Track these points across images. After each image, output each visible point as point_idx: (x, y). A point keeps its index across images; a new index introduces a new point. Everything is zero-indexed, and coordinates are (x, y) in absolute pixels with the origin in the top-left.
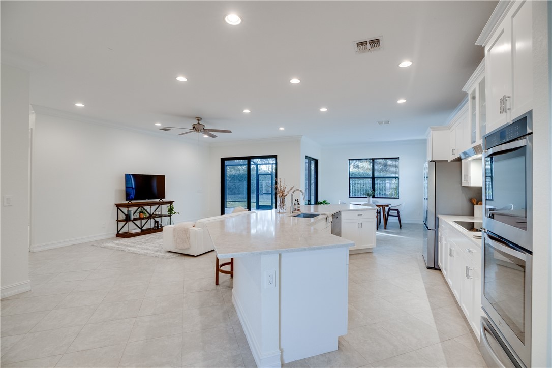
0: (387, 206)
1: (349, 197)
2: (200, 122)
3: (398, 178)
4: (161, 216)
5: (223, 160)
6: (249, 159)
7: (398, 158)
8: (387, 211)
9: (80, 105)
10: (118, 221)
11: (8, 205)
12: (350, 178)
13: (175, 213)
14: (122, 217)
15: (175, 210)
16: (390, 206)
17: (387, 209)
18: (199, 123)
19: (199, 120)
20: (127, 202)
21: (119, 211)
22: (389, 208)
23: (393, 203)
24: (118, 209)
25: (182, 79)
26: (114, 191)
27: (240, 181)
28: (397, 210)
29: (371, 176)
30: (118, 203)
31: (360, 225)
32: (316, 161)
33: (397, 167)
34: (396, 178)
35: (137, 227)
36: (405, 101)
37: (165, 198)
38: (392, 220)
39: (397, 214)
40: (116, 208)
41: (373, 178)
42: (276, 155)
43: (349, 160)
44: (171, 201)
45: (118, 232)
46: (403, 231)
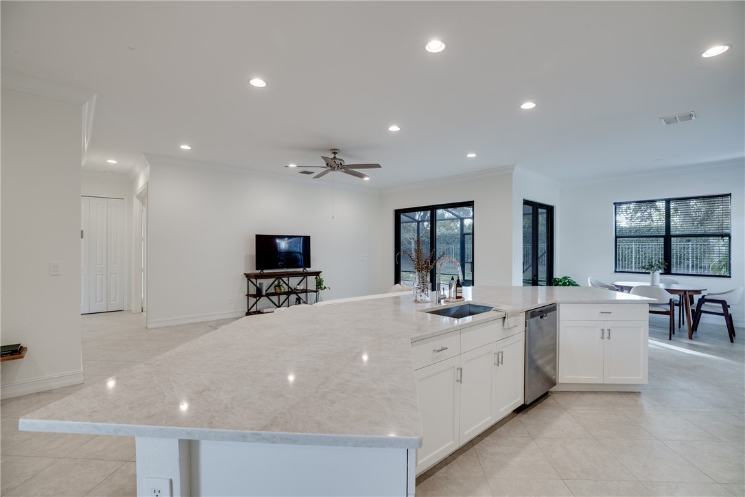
0: (698, 292)
1: (616, 272)
2: (337, 156)
3: (729, 235)
4: (306, 291)
5: (398, 213)
6: (433, 209)
7: (730, 195)
8: (696, 302)
9: (185, 147)
10: (248, 295)
11: (55, 273)
12: (616, 237)
13: (325, 288)
14: (253, 291)
15: (324, 284)
16: (703, 293)
17: (696, 298)
18: (335, 158)
19: (335, 153)
20: (259, 271)
21: (250, 282)
22: (703, 297)
23: (711, 287)
24: (248, 279)
25: (258, 82)
26: (243, 257)
27: (447, 243)
28: (723, 303)
29: (664, 233)
30: (248, 272)
31: (606, 334)
32: (550, 210)
33: (727, 214)
34: (723, 236)
35: (273, 305)
36: (727, 48)
37: (310, 267)
38: (711, 321)
39: (721, 311)
40: (246, 279)
41: (668, 237)
42: (473, 202)
43: (615, 204)
44: (318, 270)
45: (249, 310)
46: (737, 346)
